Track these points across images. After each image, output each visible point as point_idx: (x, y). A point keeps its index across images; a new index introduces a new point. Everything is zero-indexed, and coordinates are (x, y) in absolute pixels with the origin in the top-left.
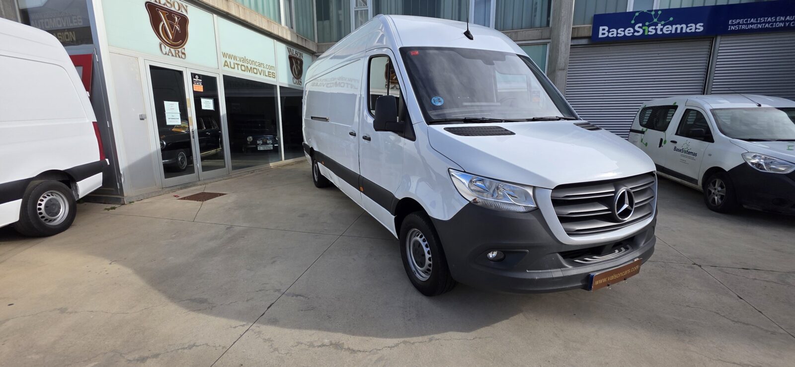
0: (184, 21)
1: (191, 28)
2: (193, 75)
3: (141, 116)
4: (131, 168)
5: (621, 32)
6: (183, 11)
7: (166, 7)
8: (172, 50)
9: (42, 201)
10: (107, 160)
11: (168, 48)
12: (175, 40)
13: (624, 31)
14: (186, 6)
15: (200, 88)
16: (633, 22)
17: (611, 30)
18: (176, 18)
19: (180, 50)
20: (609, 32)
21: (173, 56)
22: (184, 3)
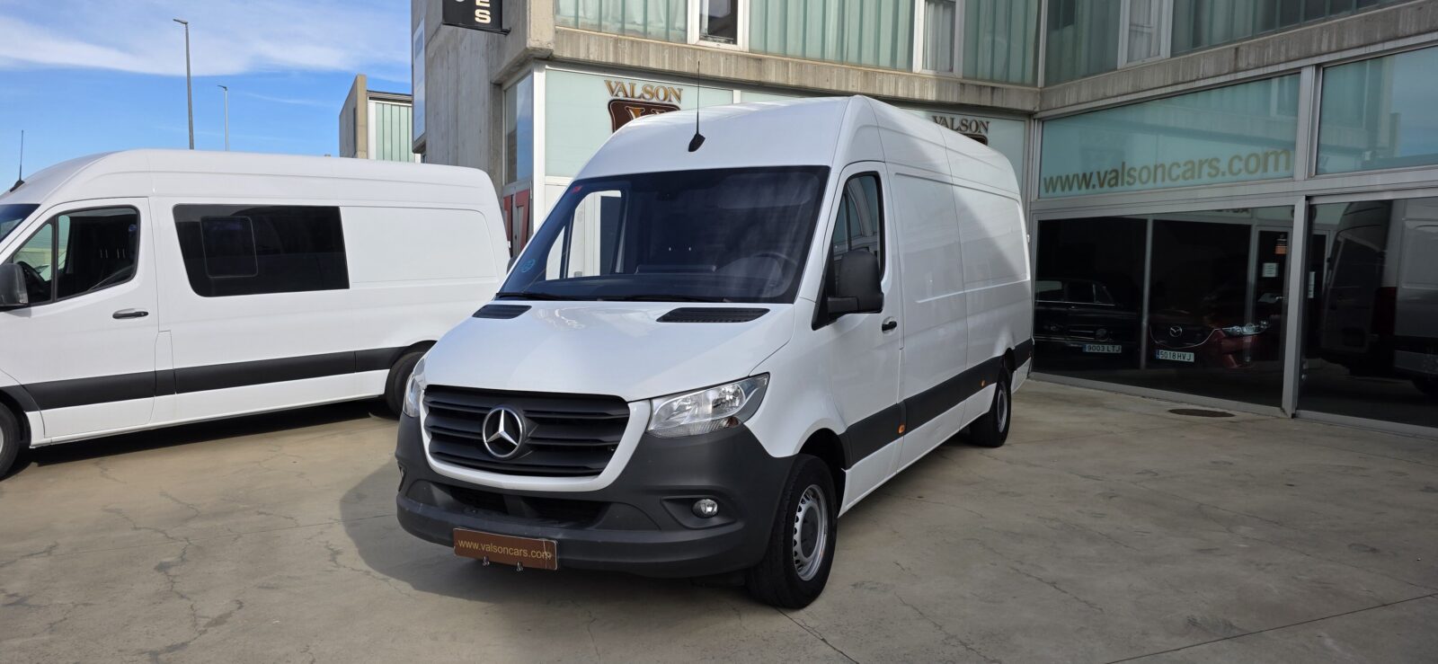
6: (673, 98)
7: (642, 100)
14: (679, 90)
22: (675, 86)
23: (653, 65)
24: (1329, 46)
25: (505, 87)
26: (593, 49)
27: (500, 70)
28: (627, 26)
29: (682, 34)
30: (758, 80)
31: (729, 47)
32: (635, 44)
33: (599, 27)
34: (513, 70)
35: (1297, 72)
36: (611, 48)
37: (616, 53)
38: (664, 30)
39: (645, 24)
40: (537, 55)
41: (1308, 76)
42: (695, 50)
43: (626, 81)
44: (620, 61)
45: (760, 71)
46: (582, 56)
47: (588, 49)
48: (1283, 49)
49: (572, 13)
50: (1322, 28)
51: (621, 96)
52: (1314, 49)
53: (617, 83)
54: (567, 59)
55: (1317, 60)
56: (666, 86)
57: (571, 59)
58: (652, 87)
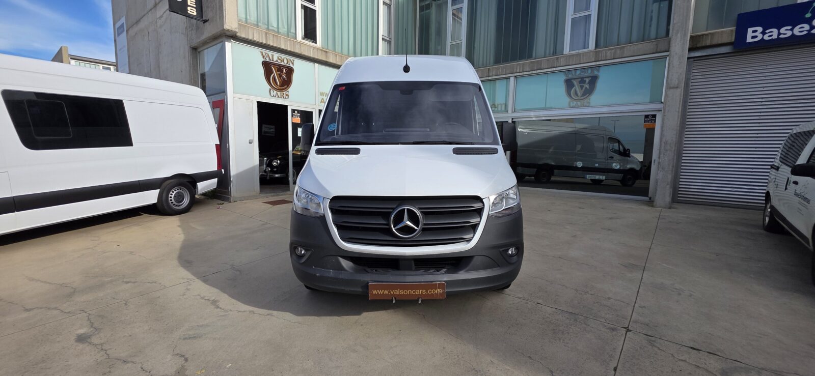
0: (290, 71)
1: (295, 77)
2: (293, 111)
3: (250, 140)
4: (239, 175)
5: (786, 32)
6: (290, 64)
7: (277, 63)
8: (279, 93)
9: (173, 192)
10: (223, 170)
11: (275, 92)
12: (282, 85)
13: (792, 30)
14: (293, 60)
15: (298, 120)
16: (808, 15)
17: (767, 31)
18: (284, 70)
19: (284, 93)
20: (763, 33)
21: (279, 97)
22: (292, 58)
24: (520, 70)
25: (199, 50)
26: (255, 35)
27: (199, 41)
28: (270, 28)
29: (294, 35)
30: (326, 60)
31: (313, 44)
32: (274, 37)
33: (257, 25)
34: (208, 41)
35: (508, 78)
36: (264, 36)
37: (266, 39)
38: (286, 32)
39: (278, 28)
40: (228, 33)
41: (512, 79)
42: (300, 43)
43: (270, 53)
44: (268, 43)
45: (327, 56)
46: (250, 38)
47: (253, 34)
48: (504, 70)
49: (245, 17)
50: (517, 64)
51: (268, 60)
52: (515, 71)
53: (266, 53)
54: (243, 38)
55: (515, 75)
56: (288, 58)
57: (245, 38)
58: (281, 57)
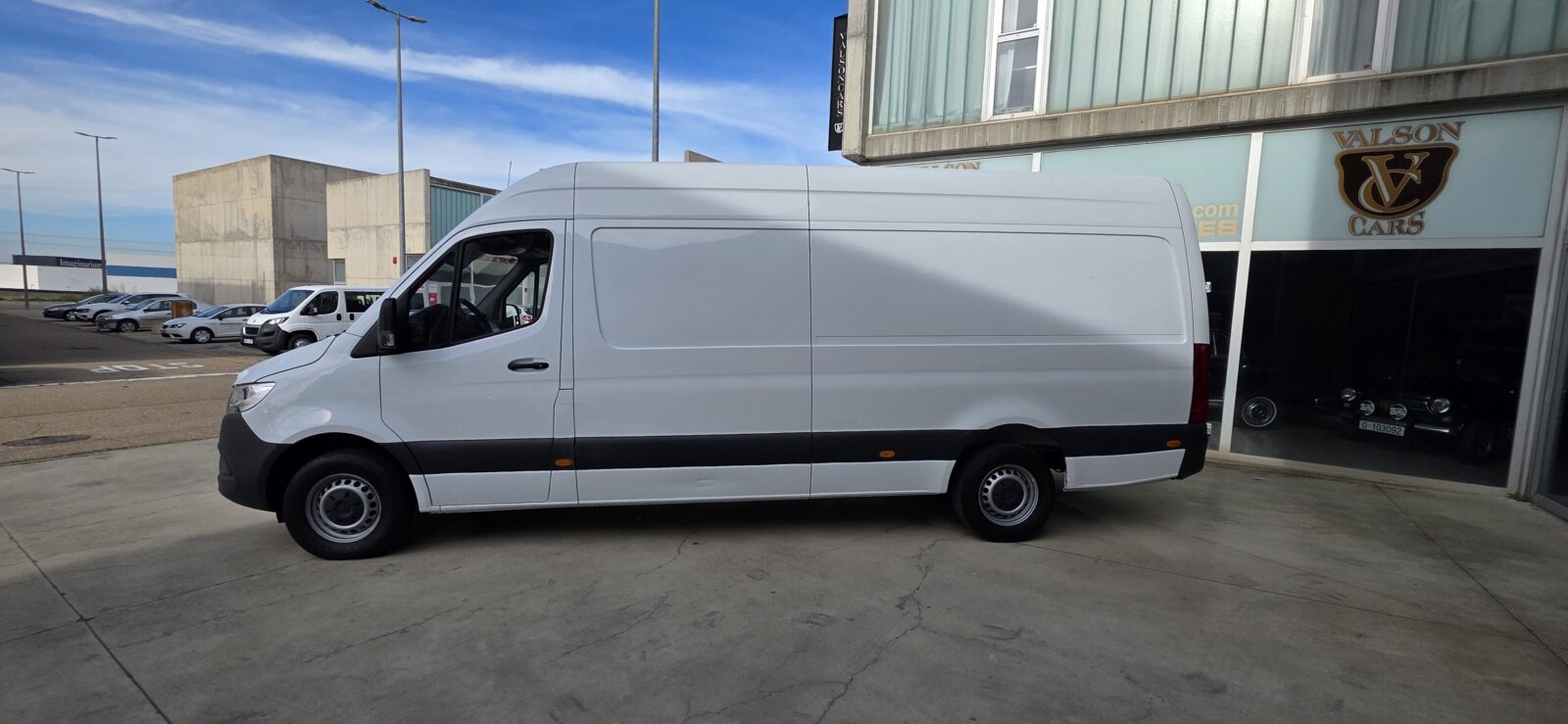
22: (976, 160)
23: (944, 148)
28: (928, 120)
29: (976, 115)
30: (1055, 139)
31: (1024, 114)
32: (930, 134)
33: (906, 127)
38: (960, 116)
39: (944, 114)
42: (988, 126)
44: (917, 150)
45: (1055, 129)
46: (887, 153)
47: (892, 146)
49: (886, 122)
54: (876, 158)
56: (966, 163)
57: (879, 158)
58: (952, 166)
